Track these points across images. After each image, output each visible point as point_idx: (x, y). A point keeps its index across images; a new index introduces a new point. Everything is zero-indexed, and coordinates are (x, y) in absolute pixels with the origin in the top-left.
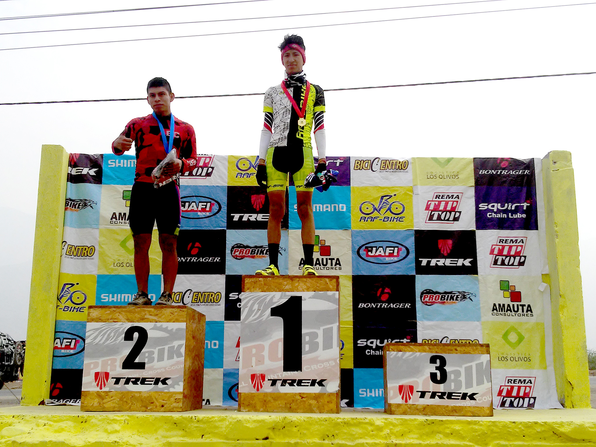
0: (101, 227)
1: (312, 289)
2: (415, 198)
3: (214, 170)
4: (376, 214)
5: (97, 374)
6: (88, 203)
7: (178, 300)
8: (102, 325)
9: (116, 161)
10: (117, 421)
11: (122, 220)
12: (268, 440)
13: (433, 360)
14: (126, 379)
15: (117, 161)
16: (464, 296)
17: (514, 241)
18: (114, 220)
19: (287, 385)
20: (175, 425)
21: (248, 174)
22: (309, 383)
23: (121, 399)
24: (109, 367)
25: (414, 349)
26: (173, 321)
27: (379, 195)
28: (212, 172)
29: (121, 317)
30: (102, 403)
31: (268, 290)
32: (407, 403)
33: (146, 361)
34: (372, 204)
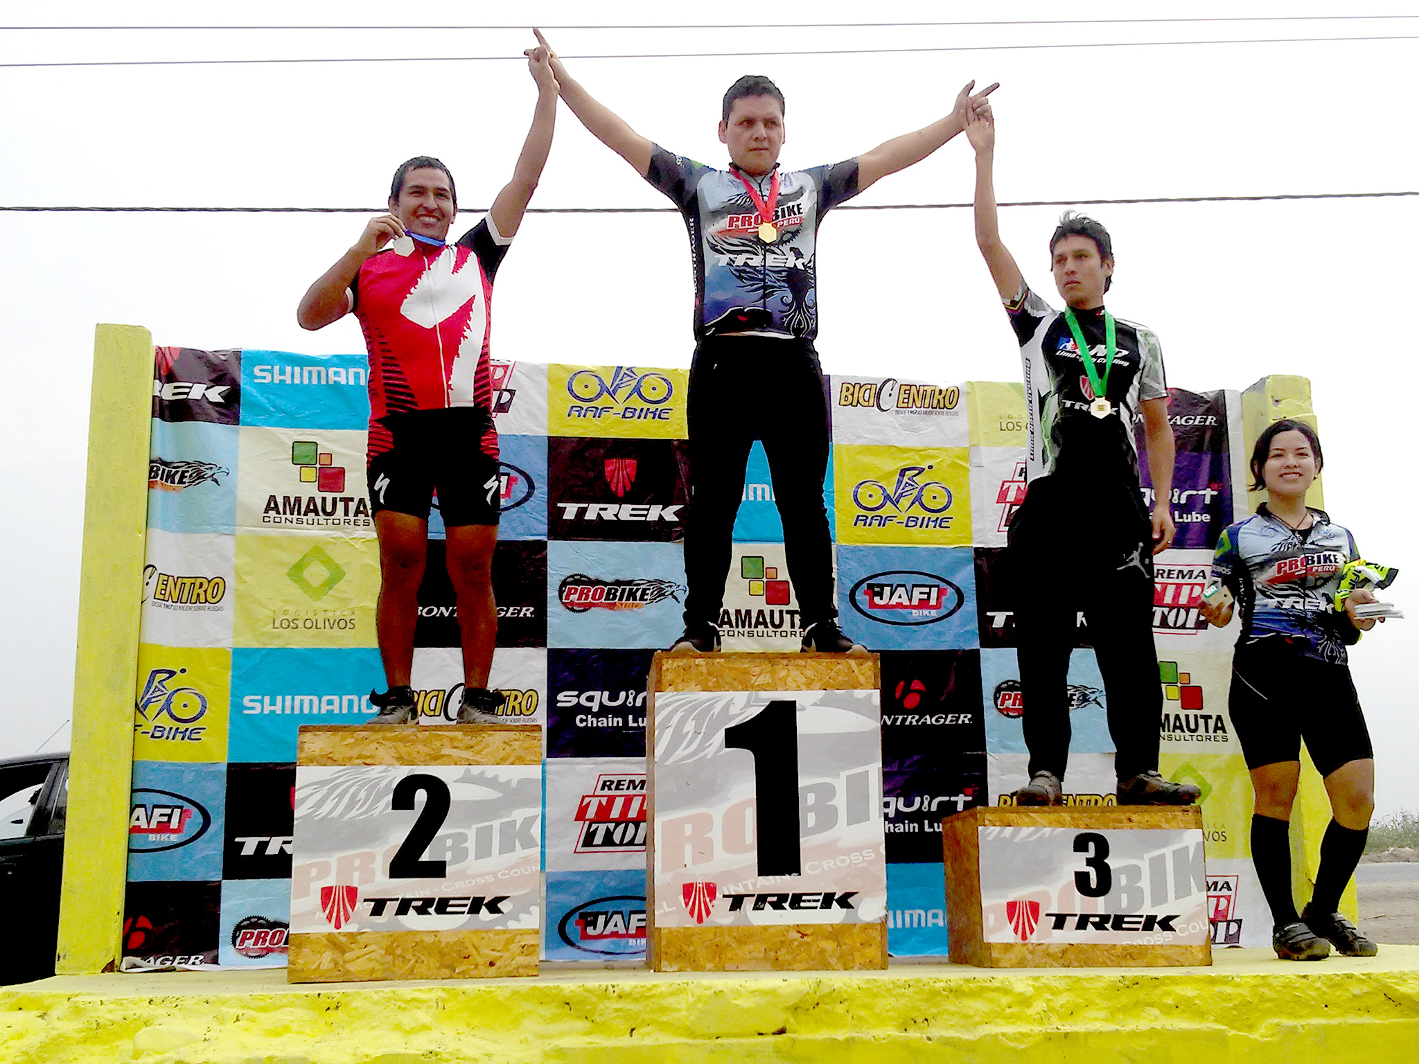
0: (239, 530)
1: (819, 684)
2: (974, 472)
3: (514, 398)
4: (889, 510)
5: (327, 893)
6: (207, 471)
7: (434, 710)
8: (337, 773)
9: (272, 368)
10: (422, 1002)
11: (292, 513)
12: (784, 1035)
13: (1080, 844)
14: (399, 902)
15: (277, 368)
16: (1085, 695)
17: (1185, 573)
18: (272, 513)
19: (767, 905)
20: (567, 1006)
21: (597, 408)
22: (818, 901)
23: (390, 951)
24: (356, 875)
25: (1037, 819)
26: (511, 760)
27: (896, 467)
28: (510, 401)
29: (382, 752)
30: (341, 962)
31: (718, 687)
32: (1026, 941)
33: (448, 857)
34: (880, 487)
